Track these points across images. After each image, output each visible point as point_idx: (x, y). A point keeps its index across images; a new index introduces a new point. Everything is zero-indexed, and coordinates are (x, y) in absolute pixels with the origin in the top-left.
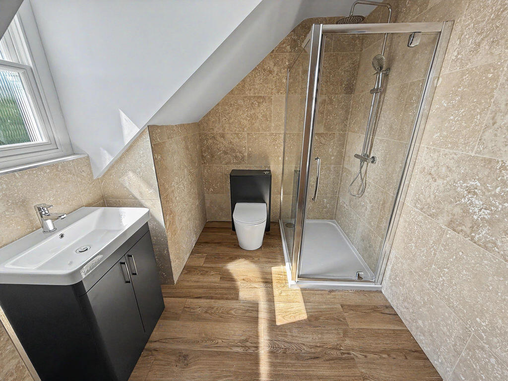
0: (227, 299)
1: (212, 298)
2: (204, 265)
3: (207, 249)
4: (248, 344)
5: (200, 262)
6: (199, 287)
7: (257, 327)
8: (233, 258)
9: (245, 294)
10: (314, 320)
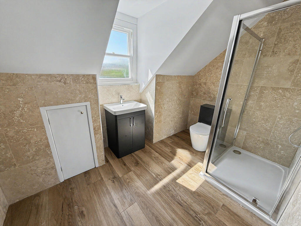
0: (166, 159)
1: (161, 155)
2: (169, 144)
3: (176, 139)
4: (159, 177)
5: (169, 142)
6: (160, 149)
7: (167, 175)
8: (183, 148)
9: (174, 162)
10: (196, 195)
